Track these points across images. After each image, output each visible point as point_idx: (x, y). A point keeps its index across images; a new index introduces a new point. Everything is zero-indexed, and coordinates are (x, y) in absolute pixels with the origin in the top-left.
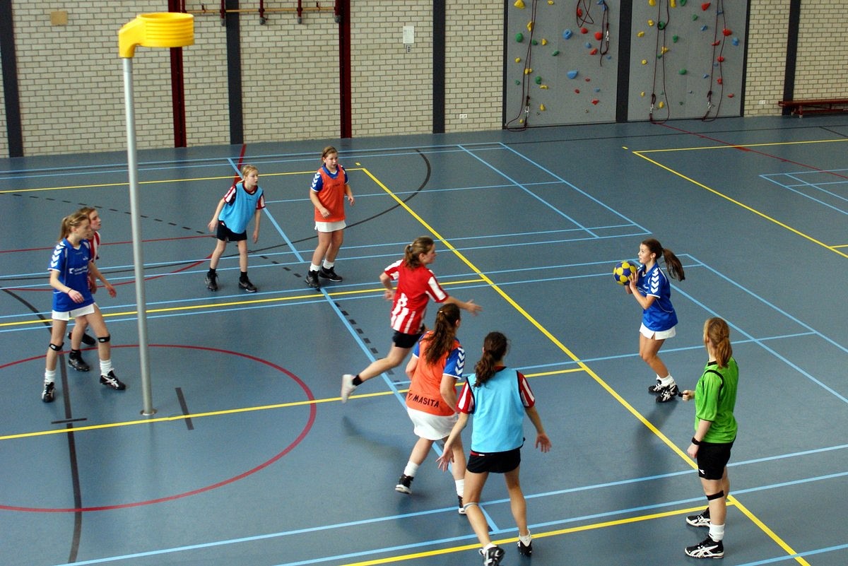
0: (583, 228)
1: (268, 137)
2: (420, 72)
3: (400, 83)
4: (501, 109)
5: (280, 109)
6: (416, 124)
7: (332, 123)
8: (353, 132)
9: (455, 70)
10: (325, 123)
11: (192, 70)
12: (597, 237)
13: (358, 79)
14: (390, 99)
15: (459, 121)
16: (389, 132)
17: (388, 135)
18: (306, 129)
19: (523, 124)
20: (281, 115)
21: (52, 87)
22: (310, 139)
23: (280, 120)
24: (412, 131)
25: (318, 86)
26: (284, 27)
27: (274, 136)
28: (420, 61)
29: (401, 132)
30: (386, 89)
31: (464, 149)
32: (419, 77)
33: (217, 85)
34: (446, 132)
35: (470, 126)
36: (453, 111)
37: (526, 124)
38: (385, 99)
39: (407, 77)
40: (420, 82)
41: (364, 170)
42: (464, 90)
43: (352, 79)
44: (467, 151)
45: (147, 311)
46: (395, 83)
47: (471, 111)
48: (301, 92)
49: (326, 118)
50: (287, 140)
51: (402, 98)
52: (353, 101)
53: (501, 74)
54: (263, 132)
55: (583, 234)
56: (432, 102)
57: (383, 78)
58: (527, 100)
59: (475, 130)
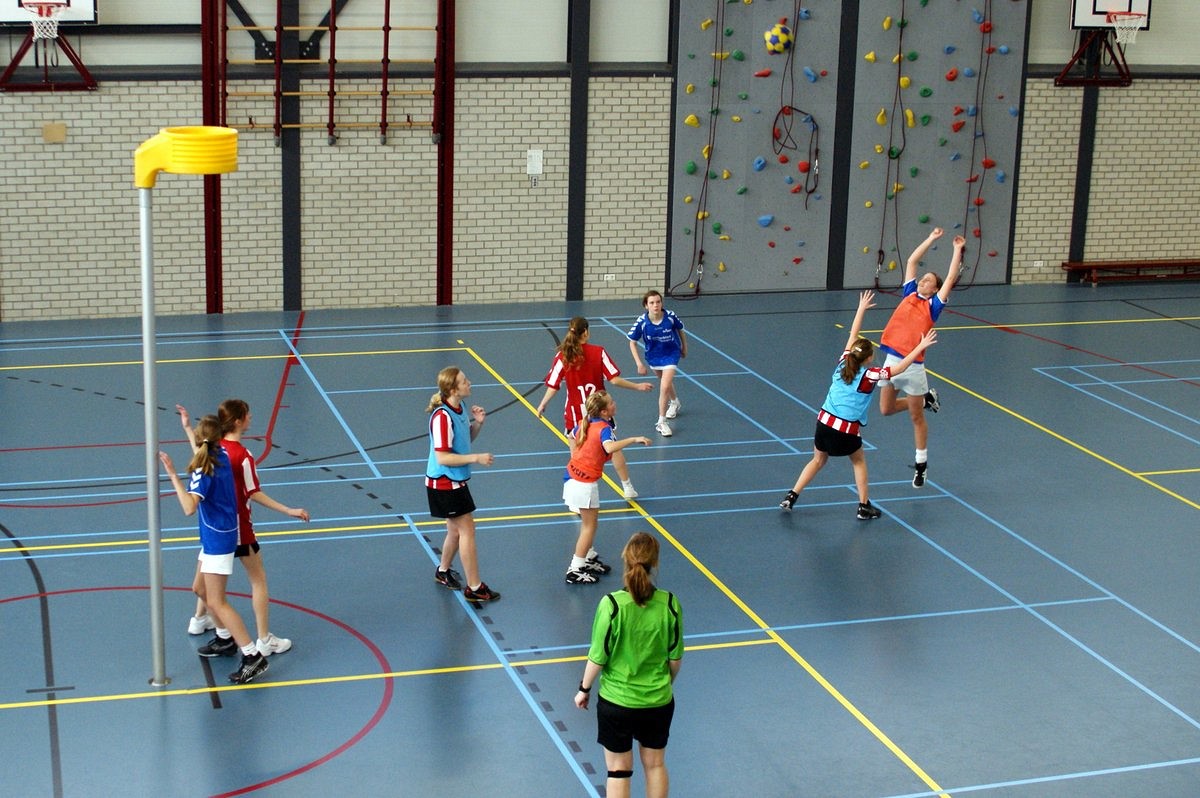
0: (778, 439)
1: (337, 301)
2: (550, 214)
3: (522, 229)
4: (663, 269)
5: (353, 264)
6: (543, 287)
7: (425, 284)
8: (454, 297)
9: (601, 212)
10: (416, 284)
11: (233, 207)
12: (798, 453)
13: (463, 223)
14: (507, 251)
15: (604, 284)
16: (505, 298)
17: (503, 302)
18: (389, 292)
19: (694, 290)
20: (354, 271)
21: (43, 227)
22: (395, 305)
23: (353, 279)
24: (537, 297)
25: (407, 232)
26: (362, 150)
27: (344, 301)
28: (550, 199)
29: (522, 298)
30: (502, 237)
31: (611, 324)
32: (548, 221)
33: (267, 229)
34: (585, 299)
35: (619, 291)
36: (595, 270)
37: (698, 290)
38: (500, 252)
39: (532, 222)
40: (549, 228)
41: (469, 350)
42: (612, 241)
43: (455, 223)
44: (614, 326)
45: (163, 541)
46: (515, 229)
47: (621, 270)
48: (383, 240)
49: (416, 277)
50: (362, 307)
51: (524, 251)
52: (455, 253)
53: (665, 218)
54: (329, 294)
55: (778, 447)
56: (565, 257)
57: (498, 222)
58: (700, 256)
59: (625, 297)
